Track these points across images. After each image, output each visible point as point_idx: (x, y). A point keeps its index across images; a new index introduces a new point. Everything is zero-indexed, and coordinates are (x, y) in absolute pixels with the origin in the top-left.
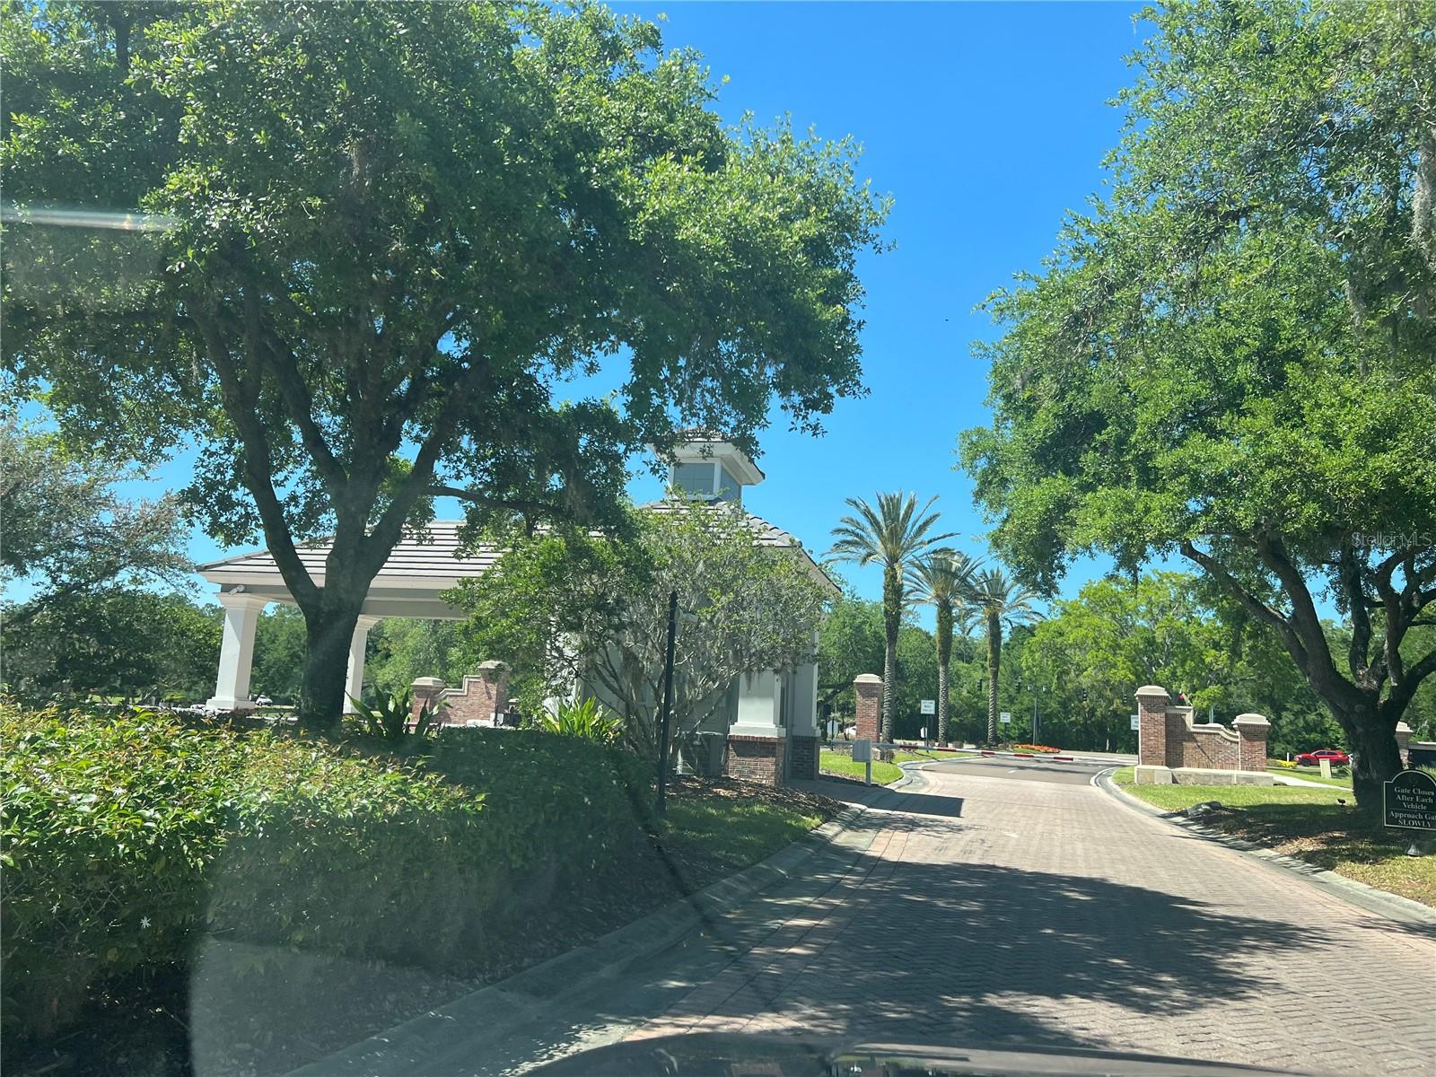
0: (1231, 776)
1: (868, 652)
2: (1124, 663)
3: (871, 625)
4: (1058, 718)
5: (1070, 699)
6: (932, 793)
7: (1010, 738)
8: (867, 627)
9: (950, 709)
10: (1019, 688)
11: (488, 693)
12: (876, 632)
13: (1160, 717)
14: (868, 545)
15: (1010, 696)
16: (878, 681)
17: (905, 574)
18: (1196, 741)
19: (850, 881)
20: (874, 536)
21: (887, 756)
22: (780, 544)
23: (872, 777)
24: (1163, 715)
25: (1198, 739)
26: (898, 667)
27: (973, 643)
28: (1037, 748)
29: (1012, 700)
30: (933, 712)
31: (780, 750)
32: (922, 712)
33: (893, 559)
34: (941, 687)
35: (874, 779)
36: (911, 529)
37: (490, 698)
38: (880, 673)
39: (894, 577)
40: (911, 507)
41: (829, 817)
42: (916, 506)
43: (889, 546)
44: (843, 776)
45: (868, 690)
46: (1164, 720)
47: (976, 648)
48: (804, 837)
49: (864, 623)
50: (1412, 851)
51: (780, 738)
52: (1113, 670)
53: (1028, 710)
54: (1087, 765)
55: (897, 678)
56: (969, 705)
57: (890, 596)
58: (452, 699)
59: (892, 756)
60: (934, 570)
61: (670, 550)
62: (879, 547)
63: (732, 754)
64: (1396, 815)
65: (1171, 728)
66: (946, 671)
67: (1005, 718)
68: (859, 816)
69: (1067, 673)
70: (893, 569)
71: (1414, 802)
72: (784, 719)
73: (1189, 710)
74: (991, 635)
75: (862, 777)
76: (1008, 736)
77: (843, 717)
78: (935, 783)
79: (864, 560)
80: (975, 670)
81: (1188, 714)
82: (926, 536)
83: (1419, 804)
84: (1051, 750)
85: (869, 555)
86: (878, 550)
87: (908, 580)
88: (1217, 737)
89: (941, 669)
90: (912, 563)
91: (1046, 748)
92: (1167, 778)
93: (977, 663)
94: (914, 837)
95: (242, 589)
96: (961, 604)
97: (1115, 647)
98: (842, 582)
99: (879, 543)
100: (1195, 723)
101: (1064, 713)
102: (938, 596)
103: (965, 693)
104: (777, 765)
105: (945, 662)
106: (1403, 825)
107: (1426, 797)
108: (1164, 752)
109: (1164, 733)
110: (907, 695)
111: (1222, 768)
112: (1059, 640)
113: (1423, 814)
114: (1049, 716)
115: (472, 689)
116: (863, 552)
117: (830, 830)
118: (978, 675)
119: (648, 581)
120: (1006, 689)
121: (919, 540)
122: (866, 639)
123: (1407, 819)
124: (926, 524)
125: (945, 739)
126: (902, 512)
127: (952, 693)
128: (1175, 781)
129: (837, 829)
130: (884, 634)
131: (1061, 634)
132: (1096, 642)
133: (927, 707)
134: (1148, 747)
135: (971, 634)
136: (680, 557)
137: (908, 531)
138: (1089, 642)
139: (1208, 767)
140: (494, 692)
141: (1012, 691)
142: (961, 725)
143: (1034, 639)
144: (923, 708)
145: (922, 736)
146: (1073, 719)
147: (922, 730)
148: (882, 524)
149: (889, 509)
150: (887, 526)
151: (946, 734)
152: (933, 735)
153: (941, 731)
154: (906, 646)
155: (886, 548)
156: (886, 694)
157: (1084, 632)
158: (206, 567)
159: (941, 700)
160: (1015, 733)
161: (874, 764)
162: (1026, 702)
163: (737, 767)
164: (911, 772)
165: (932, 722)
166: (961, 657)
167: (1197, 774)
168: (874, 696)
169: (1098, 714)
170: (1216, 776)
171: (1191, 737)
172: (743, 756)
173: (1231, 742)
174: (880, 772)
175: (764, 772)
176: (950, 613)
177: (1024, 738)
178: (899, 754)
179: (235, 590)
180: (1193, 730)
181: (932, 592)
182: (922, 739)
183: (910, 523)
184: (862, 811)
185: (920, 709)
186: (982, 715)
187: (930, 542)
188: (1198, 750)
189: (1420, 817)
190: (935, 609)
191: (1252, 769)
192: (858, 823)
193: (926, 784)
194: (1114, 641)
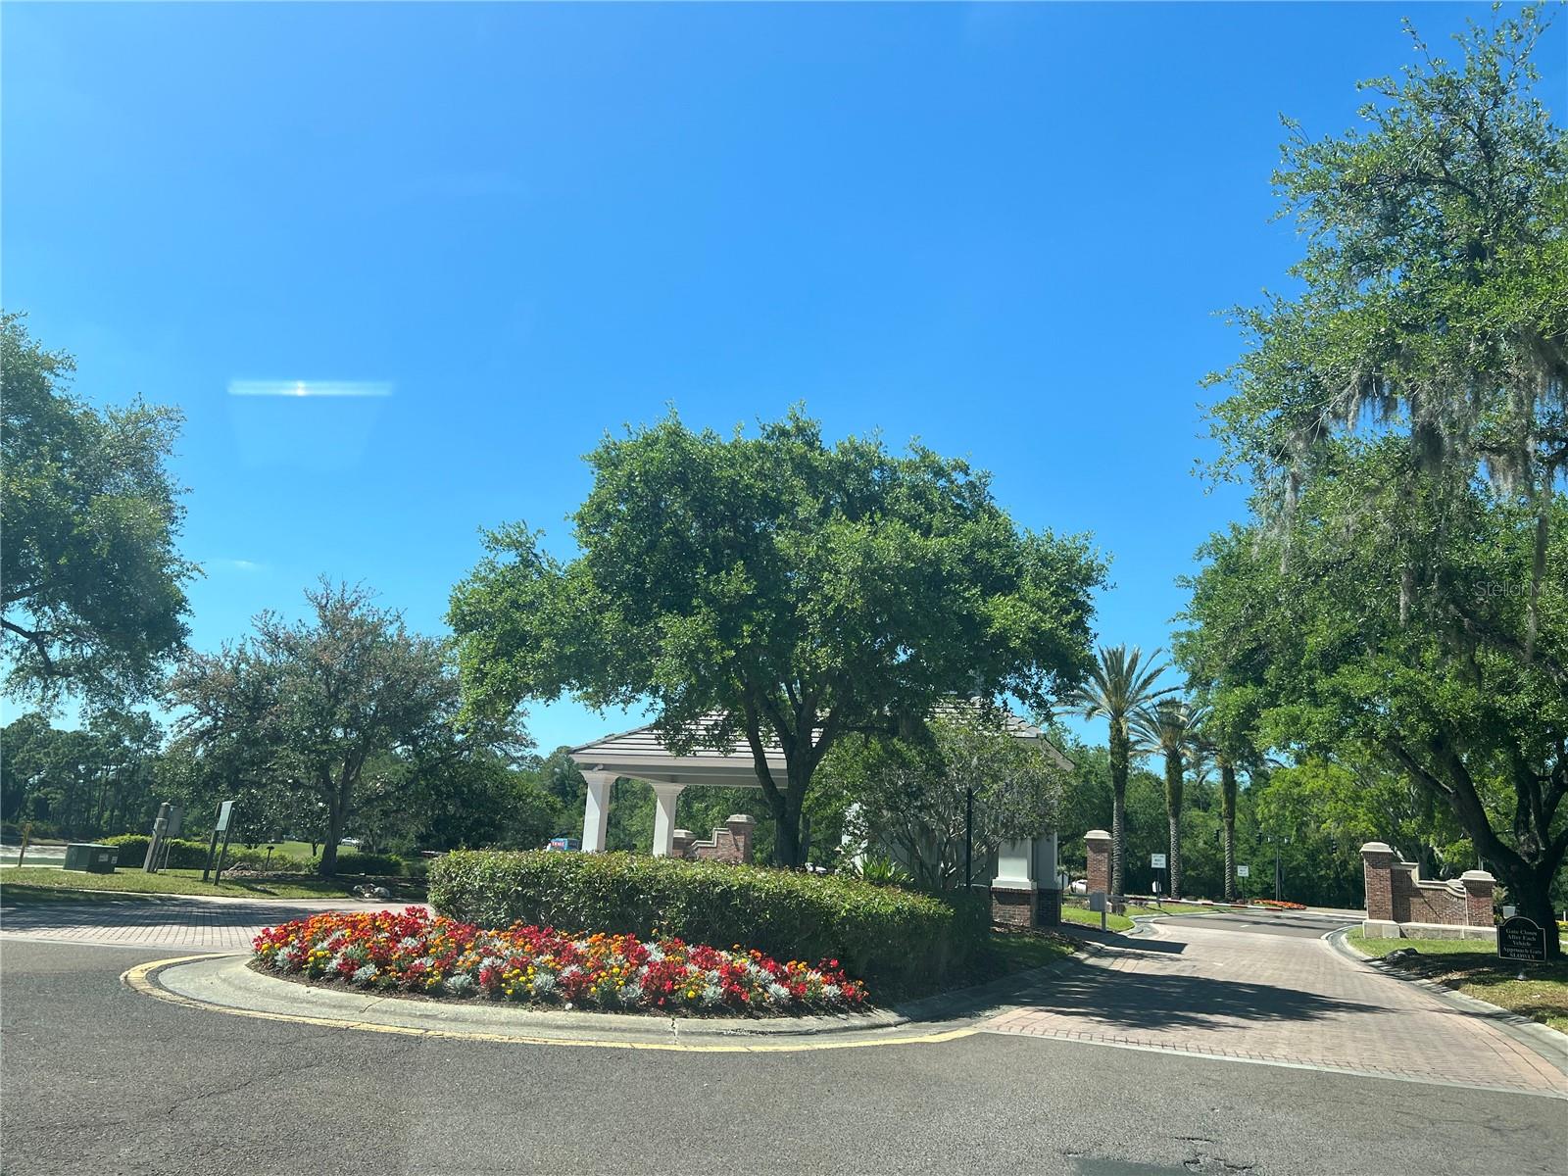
0: (1459, 931)
1: (1094, 803)
2: (1365, 815)
3: (1096, 775)
4: (1306, 871)
5: (1318, 851)
6: (1160, 940)
7: (1252, 894)
8: (1092, 777)
9: (1184, 861)
10: (1260, 839)
11: (737, 845)
12: (1103, 782)
13: (1385, 873)
14: (1092, 699)
15: (1251, 847)
16: (1109, 838)
17: (1130, 724)
18: (1423, 897)
19: (1100, 978)
20: (1098, 690)
21: (1119, 909)
22: (1028, 735)
23: (1107, 926)
24: (1388, 871)
25: (1425, 895)
26: (1126, 818)
27: (1210, 788)
28: (1281, 903)
29: (1253, 852)
30: (1164, 866)
31: (1033, 899)
32: (1153, 866)
33: (1118, 713)
34: (1172, 839)
35: (1109, 927)
36: (1135, 682)
37: (738, 850)
38: (1108, 828)
39: (1120, 730)
40: (1134, 661)
41: (1079, 949)
42: (1140, 659)
43: (1113, 699)
44: (1081, 924)
45: (1098, 846)
46: (1389, 875)
47: (1214, 793)
48: (1064, 957)
49: (1090, 772)
50: (1521, 977)
51: (1033, 890)
52: (1353, 823)
53: (1272, 862)
54: (1331, 922)
55: (1126, 830)
56: (1206, 857)
57: (1116, 750)
58: (703, 850)
59: (1124, 909)
60: (1161, 722)
61: (953, 750)
62: (1104, 700)
63: (995, 902)
64: (1508, 950)
65: (1397, 884)
66: (1177, 824)
67: (1243, 871)
68: (1100, 950)
69: (1306, 824)
70: (1118, 723)
71: (1522, 941)
72: (1034, 875)
73: (1415, 867)
74: (1225, 784)
75: (1099, 925)
76: (1251, 891)
77: (1069, 870)
78: (1164, 933)
79: (1089, 715)
80: (1212, 818)
81: (1413, 870)
82: (1150, 690)
83: (1526, 942)
84: (1295, 906)
85: (1094, 709)
86: (1103, 703)
87: (1134, 730)
88: (1444, 894)
89: (1172, 821)
90: (1137, 714)
91: (1290, 904)
92: (1394, 932)
93: (1214, 811)
94: (1143, 962)
95: (602, 767)
96: (1188, 755)
97: (1356, 798)
98: (1065, 730)
99: (1103, 696)
100: (1421, 879)
101: (1312, 866)
102: (1166, 747)
103: (1201, 844)
104: (1031, 911)
105: (1176, 815)
106: (1513, 957)
107: (1531, 936)
108: (1391, 907)
109: (1390, 889)
110: (1137, 847)
111: (1450, 923)
112: (1296, 791)
113: (1529, 949)
114: (1296, 869)
115: (721, 841)
116: (1088, 705)
117: (1082, 956)
118: (1215, 824)
119: (941, 774)
120: (1247, 840)
121: (1144, 693)
122: (1092, 789)
123: (1516, 953)
124: (1151, 677)
125: (1178, 894)
126: (1126, 666)
127: (1187, 844)
128: (1402, 935)
129: (1085, 956)
130: (1111, 784)
131: (1299, 785)
132: (1334, 793)
133: (1158, 861)
134: (1374, 902)
135: (1207, 778)
136: (960, 754)
137: (1132, 685)
138: (1327, 792)
139: (1436, 922)
140: (741, 844)
141: (1253, 842)
142: (1197, 880)
143: (1269, 790)
144: (1153, 862)
145: (1154, 890)
146: (1323, 873)
147: (1154, 884)
148: (1106, 678)
149: (1112, 662)
150: (1110, 680)
151: (1179, 888)
152: (1165, 891)
153: (1174, 886)
154: (1135, 795)
155: (1110, 701)
156: (1116, 848)
157: (1321, 782)
158: (575, 751)
159: (1173, 853)
160: (1257, 888)
161: (1108, 916)
162: (1269, 854)
163: (999, 912)
164: (1142, 924)
165: (1162, 876)
166: (1196, 803)
167: (1425, 929)
168: (1105, 851)
169: (1351, 867)
170: (1444, 931)
171: (1418, 892)
172: (1004, 904)
173: (1458, 898)
174: (1113, 922)
175: (1020, 916)
176: (1179, 762)
177: (1267, 894)
178: (1131, 908)
179: (596, 768)
180: (1419, 886)
181: (1159, 742)
182: (1154, 894)
183: (1134, 676)
184: (1102, 948)
185: (1150, 861)
186: (1219, 868)
187: (1154, 696)
188: (1425, 905)
189: (1527, 951)
190: (1164, 759)
191: (1479, 925)
192: (1098, 953)
193: (1155, 933)
194: (1354, 792)
